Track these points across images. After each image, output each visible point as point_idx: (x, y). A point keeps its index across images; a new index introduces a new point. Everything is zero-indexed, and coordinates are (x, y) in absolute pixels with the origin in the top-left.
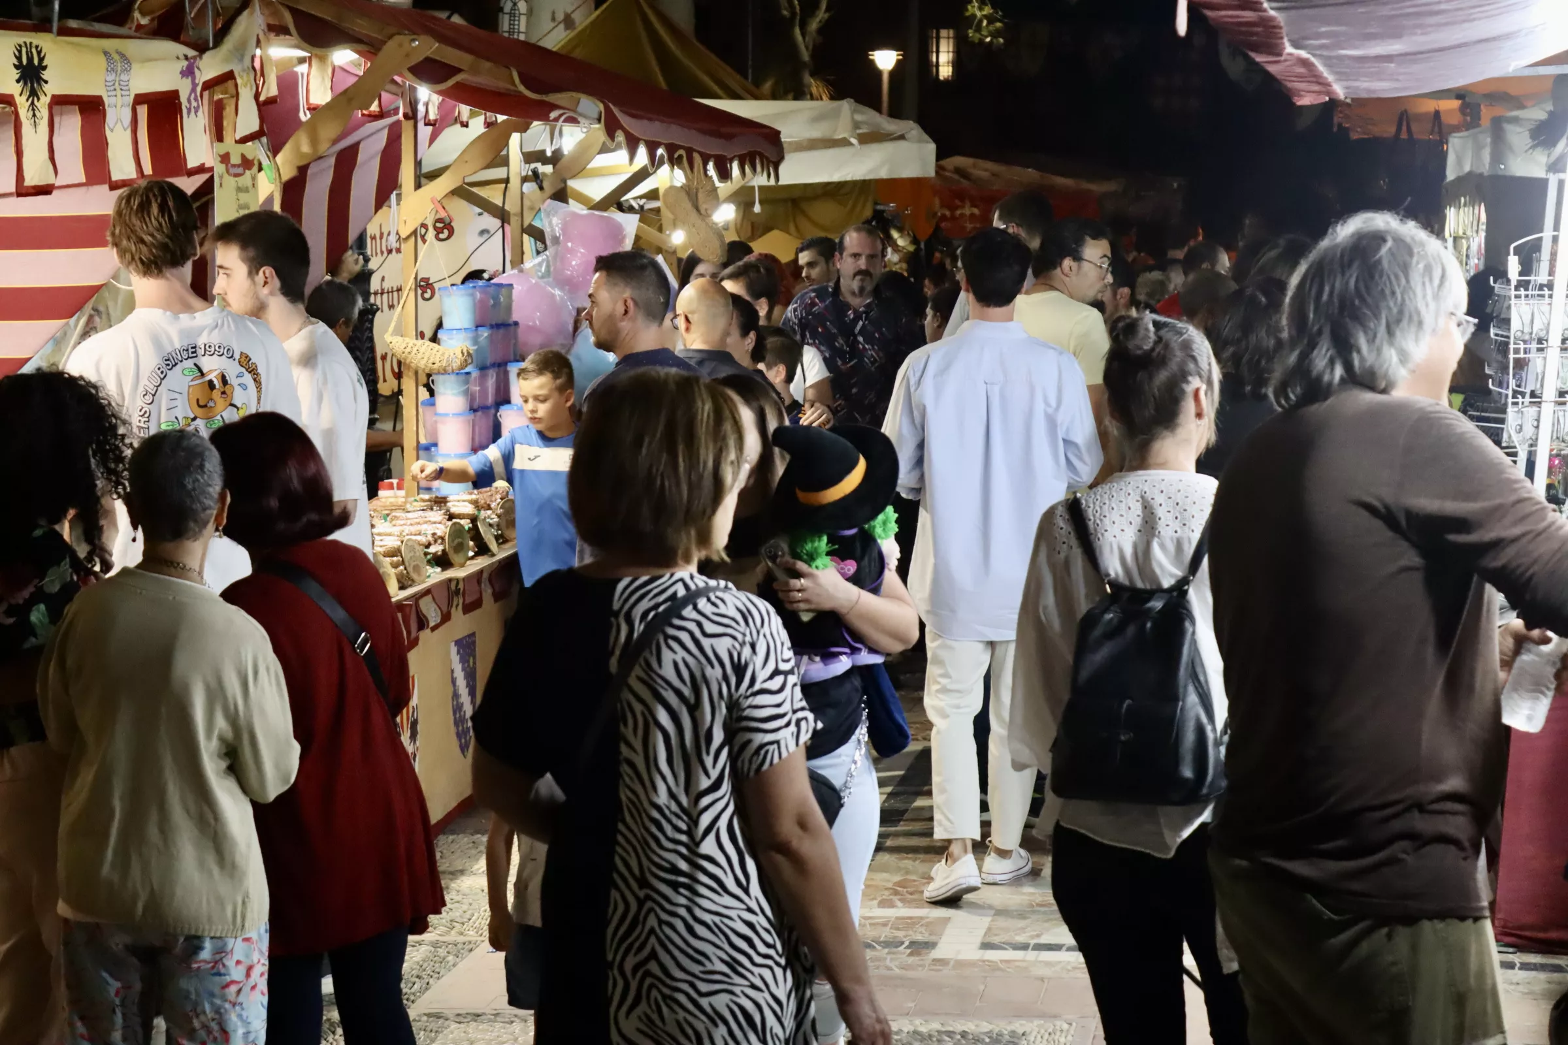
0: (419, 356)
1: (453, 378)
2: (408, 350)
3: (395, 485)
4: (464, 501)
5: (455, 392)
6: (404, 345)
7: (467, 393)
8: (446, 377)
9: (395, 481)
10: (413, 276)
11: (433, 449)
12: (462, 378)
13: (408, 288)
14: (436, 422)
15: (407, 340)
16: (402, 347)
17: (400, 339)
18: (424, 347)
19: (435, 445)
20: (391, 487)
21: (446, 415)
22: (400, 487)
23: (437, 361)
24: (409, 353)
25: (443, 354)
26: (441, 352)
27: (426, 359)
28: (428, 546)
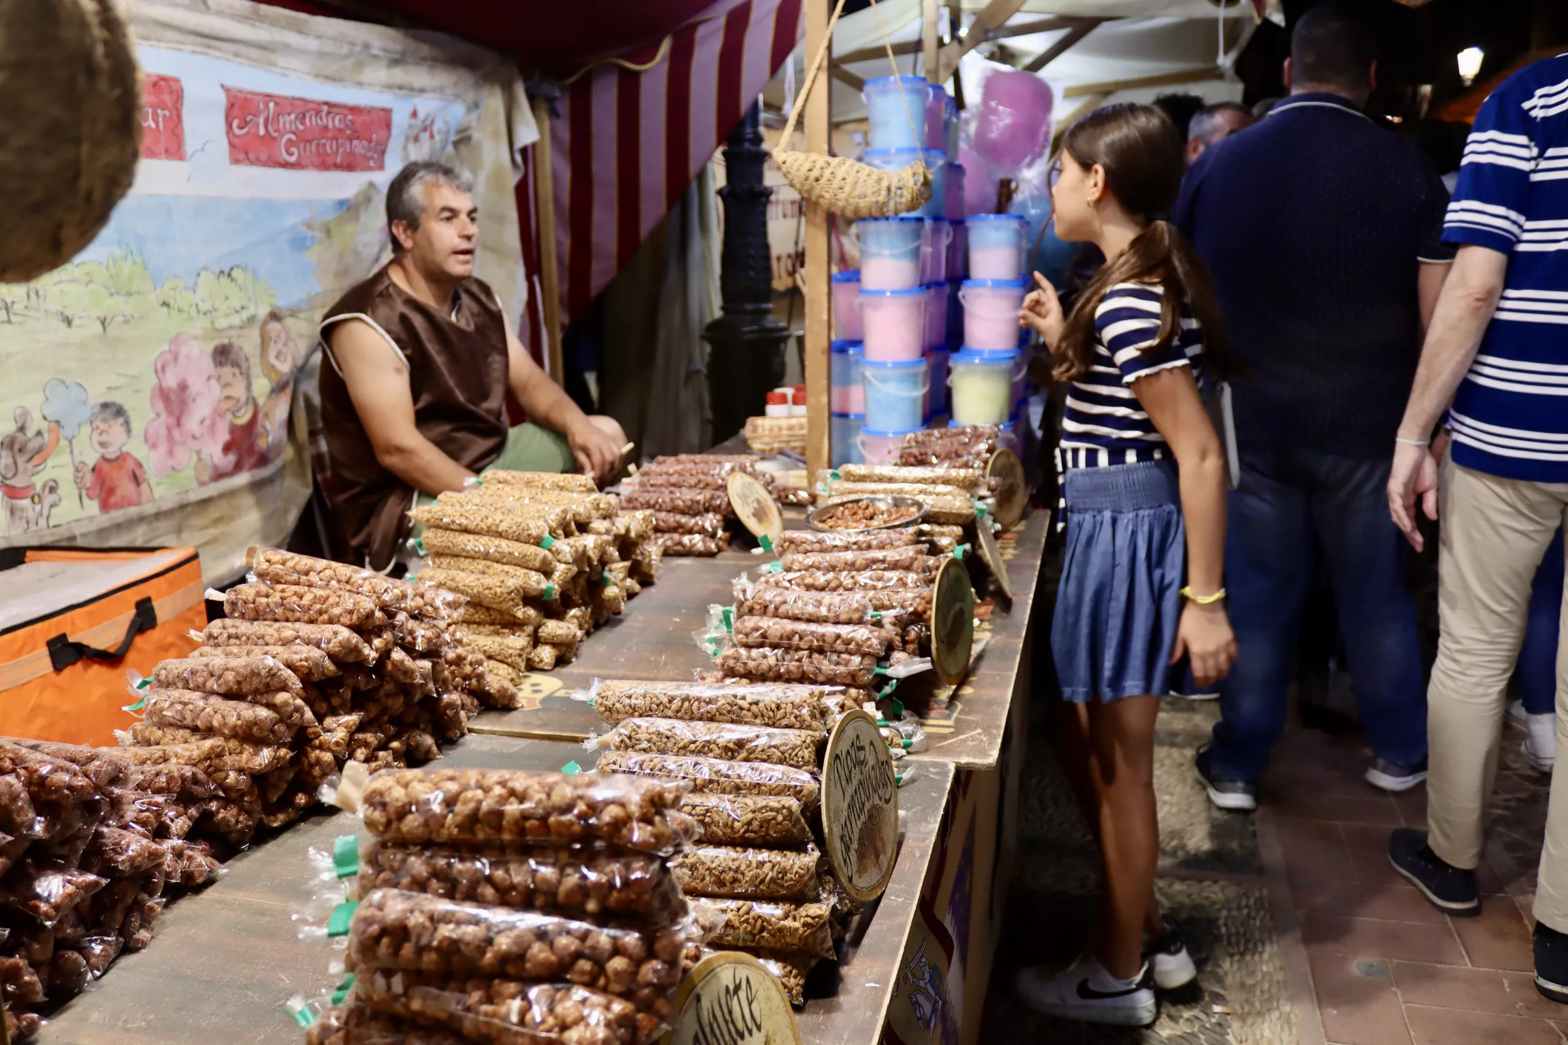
0: (836, 183)
1: (894, 225)
2: (815, 173)
3: (790, 397)
4: (947, 482)
5: (896, 251)
6: (808, 165)
7: (916, 253)
8: (882, 225)
9: (789, 391)
10: (825, 44)
11: (851, 351)
12: (909, 227)
13: (816, 65)
14: (861, 306)
15: (814, 156)
16: (804, 169)
17: (801, 156)
18: (844, 168)
19: (858, 343)
20: (783, 400)
21: (880, 293)
22: (796, 401)
23: (869, 191)
24: (817, 180)
25: (879, 180)
26: (874, 177)
27: (847, 189)
28: (883, 659)
